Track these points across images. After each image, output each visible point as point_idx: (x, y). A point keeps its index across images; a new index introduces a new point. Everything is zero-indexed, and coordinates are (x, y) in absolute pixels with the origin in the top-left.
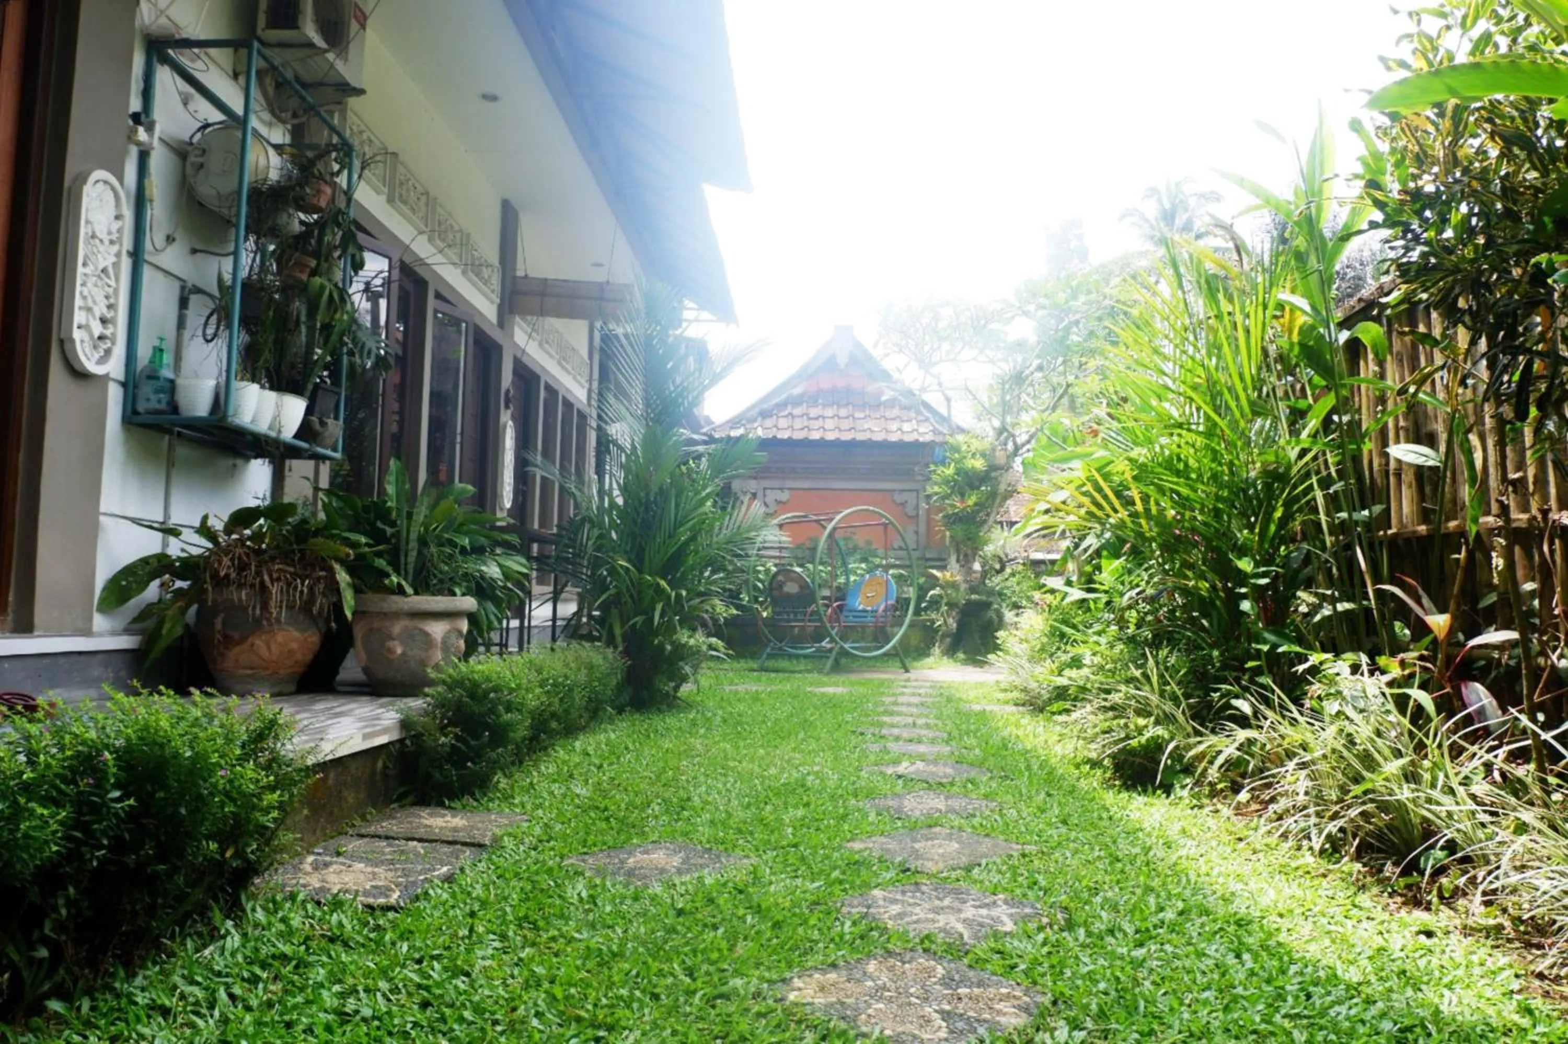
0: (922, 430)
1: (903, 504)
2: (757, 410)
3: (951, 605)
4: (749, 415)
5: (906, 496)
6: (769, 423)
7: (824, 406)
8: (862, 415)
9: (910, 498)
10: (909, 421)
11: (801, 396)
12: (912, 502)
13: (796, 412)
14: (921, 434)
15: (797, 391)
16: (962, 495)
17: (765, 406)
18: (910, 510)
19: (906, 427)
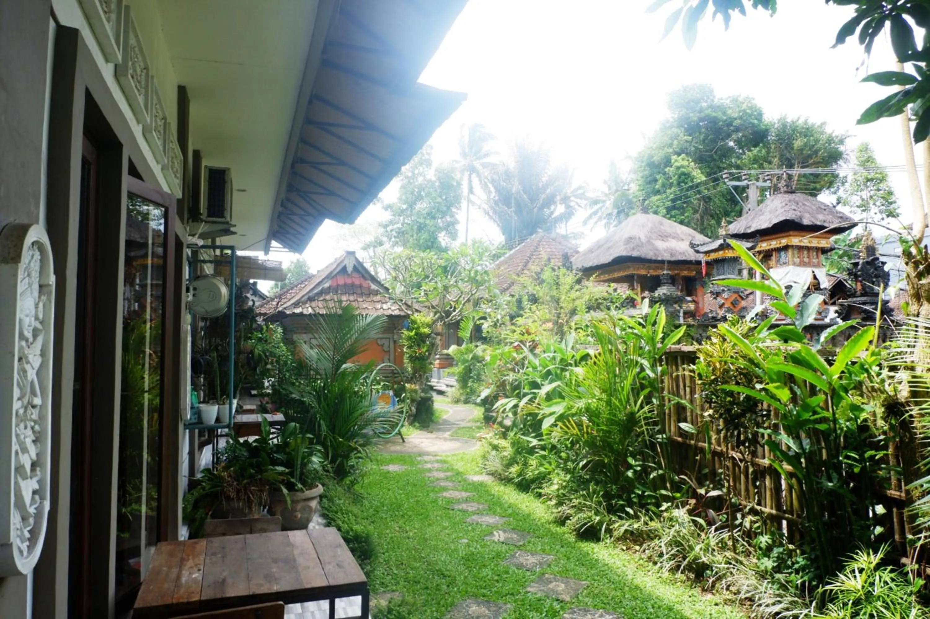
0: (393, 308)
1: (382, 346)
2: (306, 297)
3: (413, 401)
4: (303, 299)
5: (383, 341)
6: (314, 304)
7: (341, 294)
8: (361, 300)
9: (386, 343)
10: (386, 303)
11: (329, 288)
12: (387, 344)
13: (328, 297)
14: (393, 311)
15: (327, 285)
16: (419, 346)
17: (310, 294)
18: (386, 349)
19: (385, 306)
